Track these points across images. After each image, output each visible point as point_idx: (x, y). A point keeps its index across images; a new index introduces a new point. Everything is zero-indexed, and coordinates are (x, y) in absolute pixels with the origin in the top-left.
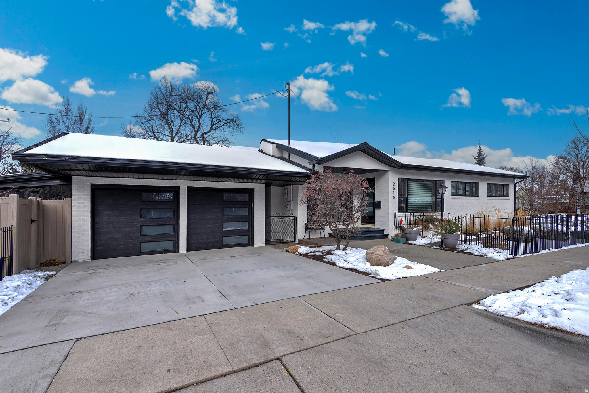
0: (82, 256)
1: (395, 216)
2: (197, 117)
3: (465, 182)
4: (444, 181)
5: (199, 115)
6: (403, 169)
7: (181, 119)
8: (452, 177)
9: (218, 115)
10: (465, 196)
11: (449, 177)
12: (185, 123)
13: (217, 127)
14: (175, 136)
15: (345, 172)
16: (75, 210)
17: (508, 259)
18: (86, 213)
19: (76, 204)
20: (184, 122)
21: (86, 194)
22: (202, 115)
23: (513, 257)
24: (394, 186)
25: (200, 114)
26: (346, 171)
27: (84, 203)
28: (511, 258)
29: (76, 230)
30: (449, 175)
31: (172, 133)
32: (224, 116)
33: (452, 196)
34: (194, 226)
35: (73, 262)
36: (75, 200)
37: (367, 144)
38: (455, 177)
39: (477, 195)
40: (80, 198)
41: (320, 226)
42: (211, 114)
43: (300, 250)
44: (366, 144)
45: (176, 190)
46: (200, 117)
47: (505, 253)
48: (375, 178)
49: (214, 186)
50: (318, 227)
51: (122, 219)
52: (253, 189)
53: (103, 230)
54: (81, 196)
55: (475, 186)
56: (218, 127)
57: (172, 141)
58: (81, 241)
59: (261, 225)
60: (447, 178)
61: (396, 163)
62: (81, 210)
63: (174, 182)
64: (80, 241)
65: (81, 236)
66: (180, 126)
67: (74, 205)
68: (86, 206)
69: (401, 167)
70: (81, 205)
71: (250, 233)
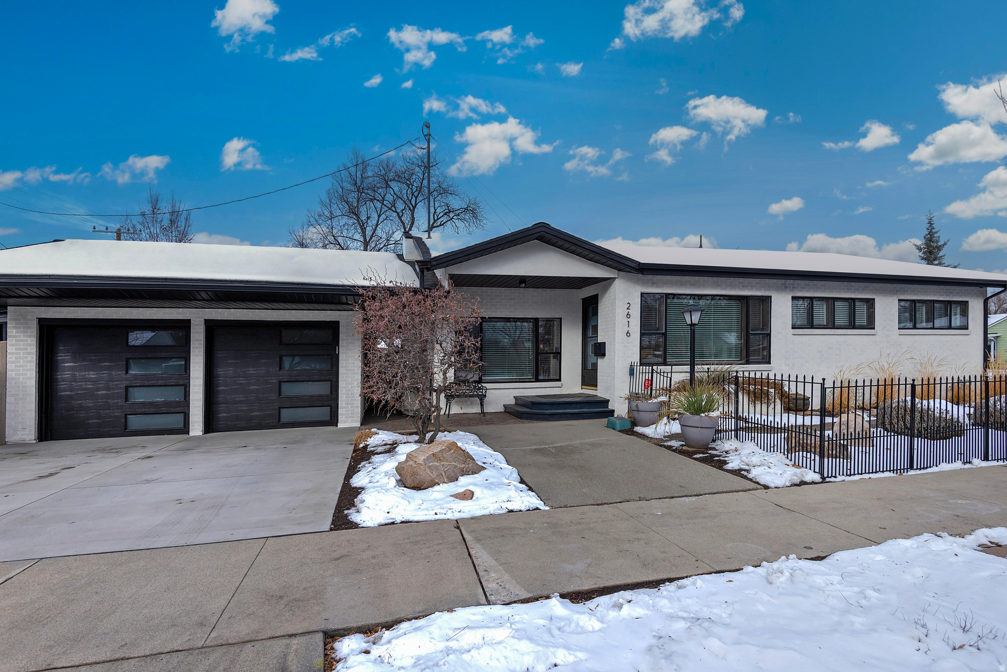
0: (22, 435)
1: (632, 372)
2: (410, 209)
3: (834, 298)
4: (771, 297)
5: (412, 205)
6: (643, 274)
7: (379, 213)
8: (794, 287)
9: (446, 202)
10: (834, 328)
11: (785, 288)
12: (385, 220)
13: (442, 223)
14: (370, 239)
15: (523, 285)
16: (11, 360)
17: (803, 483)
18: (29, 365)
19: (14, 351)
20: (383, 216)
21: (30, 334)
22: (416, 204)
23: (820, 480)
24: (628, 310)
25: (413, 203)
26: (525, 283)
27: (26, 349)
28: (813, 483)
29: (13, 393)
30: (785, 284)
31: (364, 236)
32: (456, 203)
33: (793, 328)
34: (222, 388)
35: (8, 443)
36: (12, 345)
37: (547, 226)
38: (802, 288)
39: (870, 324)
40: (20, 341)
41: (481, 391)
42: (434, 201)
43: (372, 439)
44: (544, 225)
45: (185, 325)
46: (414, 207)
47: (806, 468)
48: (598, 294)
49: (257, 317)
50: (477, 392)
51: (94, 375)
52: (338, 322)
53: (62, 393)
54: (22, 338)
55: (865, 306)
56: (444, 221)
57: (365, 249)
58: (20, 410)
59: (352, 387)
60: (778, 291)
61: (624, 261)
62: (21, 361)
63: (181, 311)
64: (18, 410)
65: (21, 402)
66: (377, 225)
67: (11, 353)
68: (29, 353)
69: (637, 269)
70: (22, 352)
71: (331, 402)
